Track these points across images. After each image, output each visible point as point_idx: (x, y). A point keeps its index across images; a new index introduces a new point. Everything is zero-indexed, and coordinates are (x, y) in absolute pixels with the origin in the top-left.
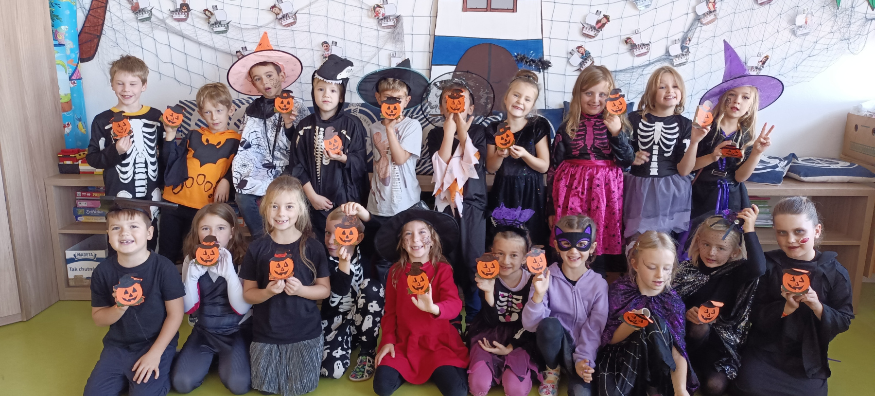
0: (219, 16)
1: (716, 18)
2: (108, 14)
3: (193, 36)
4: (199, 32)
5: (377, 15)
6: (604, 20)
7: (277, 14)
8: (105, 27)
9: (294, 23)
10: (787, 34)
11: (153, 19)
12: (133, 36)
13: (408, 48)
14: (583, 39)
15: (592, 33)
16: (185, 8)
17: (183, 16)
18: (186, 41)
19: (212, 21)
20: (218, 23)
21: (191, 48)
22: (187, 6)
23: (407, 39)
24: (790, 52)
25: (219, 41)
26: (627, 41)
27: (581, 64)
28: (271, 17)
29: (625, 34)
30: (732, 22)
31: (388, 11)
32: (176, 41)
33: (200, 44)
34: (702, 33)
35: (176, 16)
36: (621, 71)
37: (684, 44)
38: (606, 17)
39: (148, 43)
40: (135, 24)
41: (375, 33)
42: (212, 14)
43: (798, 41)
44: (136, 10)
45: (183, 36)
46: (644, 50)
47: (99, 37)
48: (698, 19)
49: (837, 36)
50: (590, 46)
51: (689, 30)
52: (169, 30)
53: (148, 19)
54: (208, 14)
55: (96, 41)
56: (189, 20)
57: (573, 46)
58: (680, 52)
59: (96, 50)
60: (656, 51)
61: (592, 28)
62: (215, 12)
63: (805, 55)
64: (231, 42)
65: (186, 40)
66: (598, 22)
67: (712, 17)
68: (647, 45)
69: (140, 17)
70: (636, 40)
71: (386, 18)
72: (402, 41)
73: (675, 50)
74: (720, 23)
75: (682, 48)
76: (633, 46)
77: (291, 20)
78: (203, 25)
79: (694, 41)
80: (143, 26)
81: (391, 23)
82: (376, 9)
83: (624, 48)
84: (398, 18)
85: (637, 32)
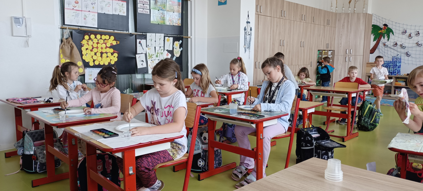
0: (403, 45)
2: (379, 45)
3: (397, 50)
4: (399, 49)
7: (418, 44)
16: (396, 44)
17: (396, 46)
19: (402, 46)
20: (403, 47)
21: (396, 52)
22: (397, 44)
25: (403, 50)
28: (416, 45)
32: (392, 51)
40: (384, 48)
42: (402, 45)
44: (385, 45)
45: (394, 50)
47: (376, 49)
53: (387, 47)
54: (401, 45)
56: (397, 47)
59: (374, 52)
64: (405, 50)
65: (395, 50)
69: (385, 46)
77: (421, 45)
78: (400, 47)
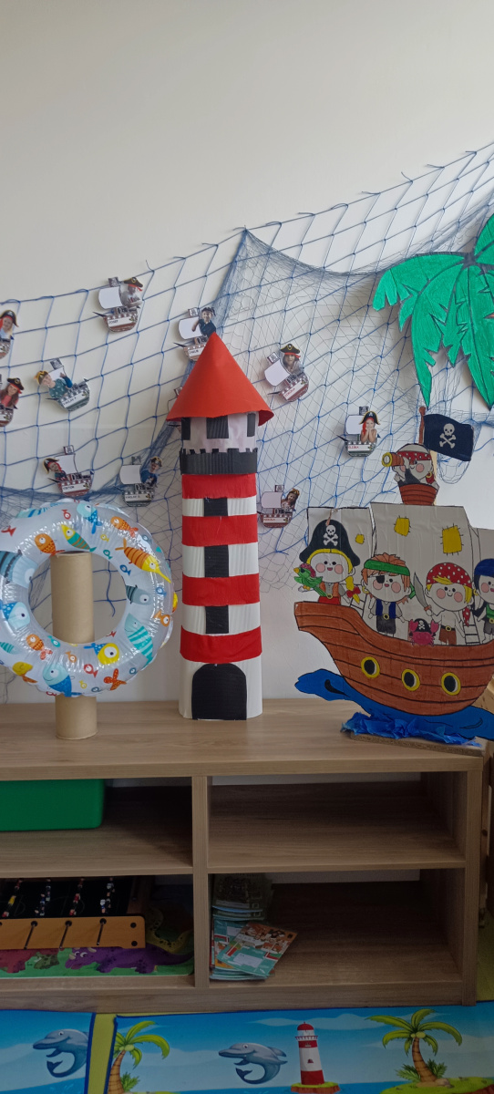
26: (49, 466)
70: (66, 465)
75: (144, 476)
76: (60, 477)
85: (66, 451)
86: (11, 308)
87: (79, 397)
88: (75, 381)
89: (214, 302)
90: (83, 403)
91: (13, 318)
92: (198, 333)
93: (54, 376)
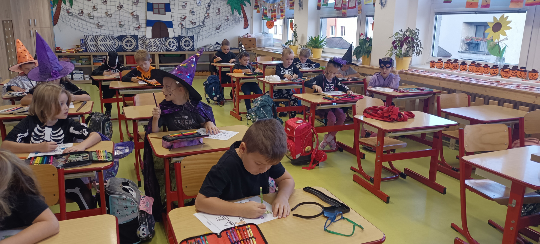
1: (209, 17)
2: (60, 13)
3: (84, 19)
4: (86, 18)
5: (132, 14)
6: (185, 17)
8: (60, 17)
9: (111, 16)
10: (224, 21)
11: (73, 15)
12: (68, 19)
13: (140, 23)
14: (181, 21)
15: (183, 20)
16: (82, 12)
17: (82, 14)
18: (83, 21)
19: (90, 16)
20: (91, 16)
22: (83, 12)
23: (140, 20)
24: (225, 25)
25: (91, 21)
26: (191, 22)
27: (181, 27)
28: (106, 15)
29: (191, 19)
30: (212, 18)
31: (135, 14)
32: (80, 21)
33: (86, 21)
34: (207, 20)
35: (80, 15)
36: (190, 28)
37: (203, 22)
38: (186, 16)
39: (72, 21)
40: (68, 16)
41: (132, 19)
42: (90, 14)
43: (227, 22)
44: (68, 12)
46: (195, 24)
48: (205, 17)
49: (234, 22)
50: (183, 23)
51: (204, 20)
52: (77, 18)
54: (89, 14)
55: (57, 20)
56: (83, 16)
57: (179, 23)
58: (202, 24)
59: (57, 23)
60: (198, 24)
61: (183, 18)
62: (91, 14)
63: (228, 25)
64: (95, 20)
66: (184, 17)
67: (208, 17)
68: (195, 23)
69: (70, 14)
70: (193, 21)
71: (134, 15)
72: (139, 21)
73: (201, 24)
74: (210, 18)
75: (203, 23)
76: (192, 23)
78: (87, 16)
79: (205, 22)
80: (70, 17)
81: (136, 17)
82: (132, 13)
83: (190, 23)
84: (137, 15)
85: (193, 20)
86: (186, 2)
87: (194, 13)
88: (194, 11)
89: (210, 2)
90: (195, 14)
91: (187, 4)
92: (208, 6)
93: (192, 10)
